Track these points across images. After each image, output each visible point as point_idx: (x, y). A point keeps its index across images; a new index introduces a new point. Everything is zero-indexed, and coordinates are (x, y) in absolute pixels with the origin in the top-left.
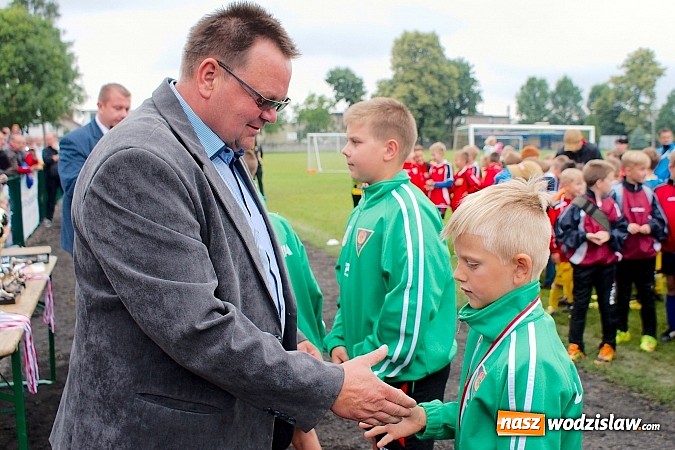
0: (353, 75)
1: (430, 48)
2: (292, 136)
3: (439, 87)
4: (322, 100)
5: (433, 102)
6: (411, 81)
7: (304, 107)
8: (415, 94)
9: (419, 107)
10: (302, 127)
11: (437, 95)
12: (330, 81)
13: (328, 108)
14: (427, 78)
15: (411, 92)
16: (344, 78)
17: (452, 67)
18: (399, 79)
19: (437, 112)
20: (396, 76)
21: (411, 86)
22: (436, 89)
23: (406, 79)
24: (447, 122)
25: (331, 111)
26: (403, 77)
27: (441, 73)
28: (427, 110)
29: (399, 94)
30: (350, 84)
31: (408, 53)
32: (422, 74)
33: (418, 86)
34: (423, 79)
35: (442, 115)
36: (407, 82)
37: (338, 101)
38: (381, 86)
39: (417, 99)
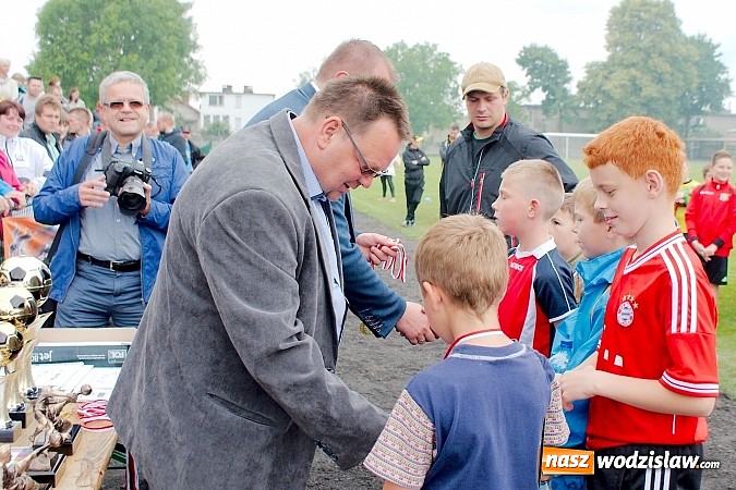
0: (555, 56)
1: (660, 20)
3: (672, 75)
4: (512, 88)
5: (662, 93)
6: (634, 65)
8: (637, 82)
9: (643, 101)
11: (668, 85)
12: (522, 62)
13: (519, 98)
14: (656, 61)
15: (633, 80)
16: (541, 59)
17: (689, 46)
18: (616, 61)
19: (668, 109)
20: (611, 58)
21: (633, 71)
22: (667, 77)
23: (625, 63)
24: (681, 122)
25: (524, 102)
26: (623, 59)
27: (675, 54)
28: (653, 106)
29: (616, 83)
30: (550, 66)
31: (629, 27)
32: (649, 55)
33: (643, 72)
34: (650, 62)
35: (674, 113)
36: (627, 67)
37: (532, 90)
38: (593, 70)
39: (641, 89)
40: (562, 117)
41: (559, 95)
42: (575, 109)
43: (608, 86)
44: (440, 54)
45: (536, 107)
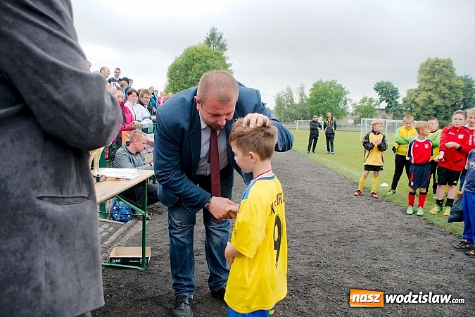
0: (392, 86)
1: (444, 69)
2: (351, 122)
3: (449, 94)
4: (371, 101)
5: (444, 103)
6: (430, 90)
7: (360, 104)
8: (432, 98)
9: (434, 107)
10: (358, 117)
11: (447, 99)
12: (376, 89)
13: (375, 105)
14: (441, 88)
15: (430, 97)
16: (386, 87)
17: (460, 81)
18: (422, 88)
20: (420, 87)
21: (430, 93)
22: (447, 96)
23: (426, 89)
25: (377, 107)
26: (425, 87)
27: (451, 85)
28: (439, 109)
29: (421, 98)
30: (390, 91)
31: (429, 72)
32: (438, 85)
33: (435, 93)
34: (438, 89)
36: (427, 91)
37: (381, 102)
38: (410, 93)
39: (433, 101)
40: (394, 114)
41: (393, 104)
42: (401, 111)
43: (417, 100)
44: (339, 85)
45: (383, 110)
